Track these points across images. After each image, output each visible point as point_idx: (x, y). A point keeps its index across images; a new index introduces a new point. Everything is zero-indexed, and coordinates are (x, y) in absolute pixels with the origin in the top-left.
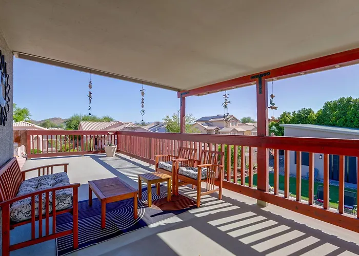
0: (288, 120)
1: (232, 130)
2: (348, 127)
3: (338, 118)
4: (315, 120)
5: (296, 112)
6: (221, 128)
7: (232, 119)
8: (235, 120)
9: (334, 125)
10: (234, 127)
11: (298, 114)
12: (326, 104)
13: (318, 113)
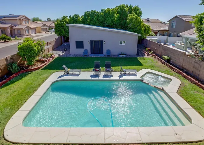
0: (67, 21)
1: (26, 27)
2: (95, 25)
3: (91, 21)
4: (81, 21)
5: (71, 16)
6: (16, 26)
7: (25, 19)
8: (27, 19)
9: (89, 24)
10: (27, 24)
11: (72, 18)
12: (86, 13)
13: (82, 18)
